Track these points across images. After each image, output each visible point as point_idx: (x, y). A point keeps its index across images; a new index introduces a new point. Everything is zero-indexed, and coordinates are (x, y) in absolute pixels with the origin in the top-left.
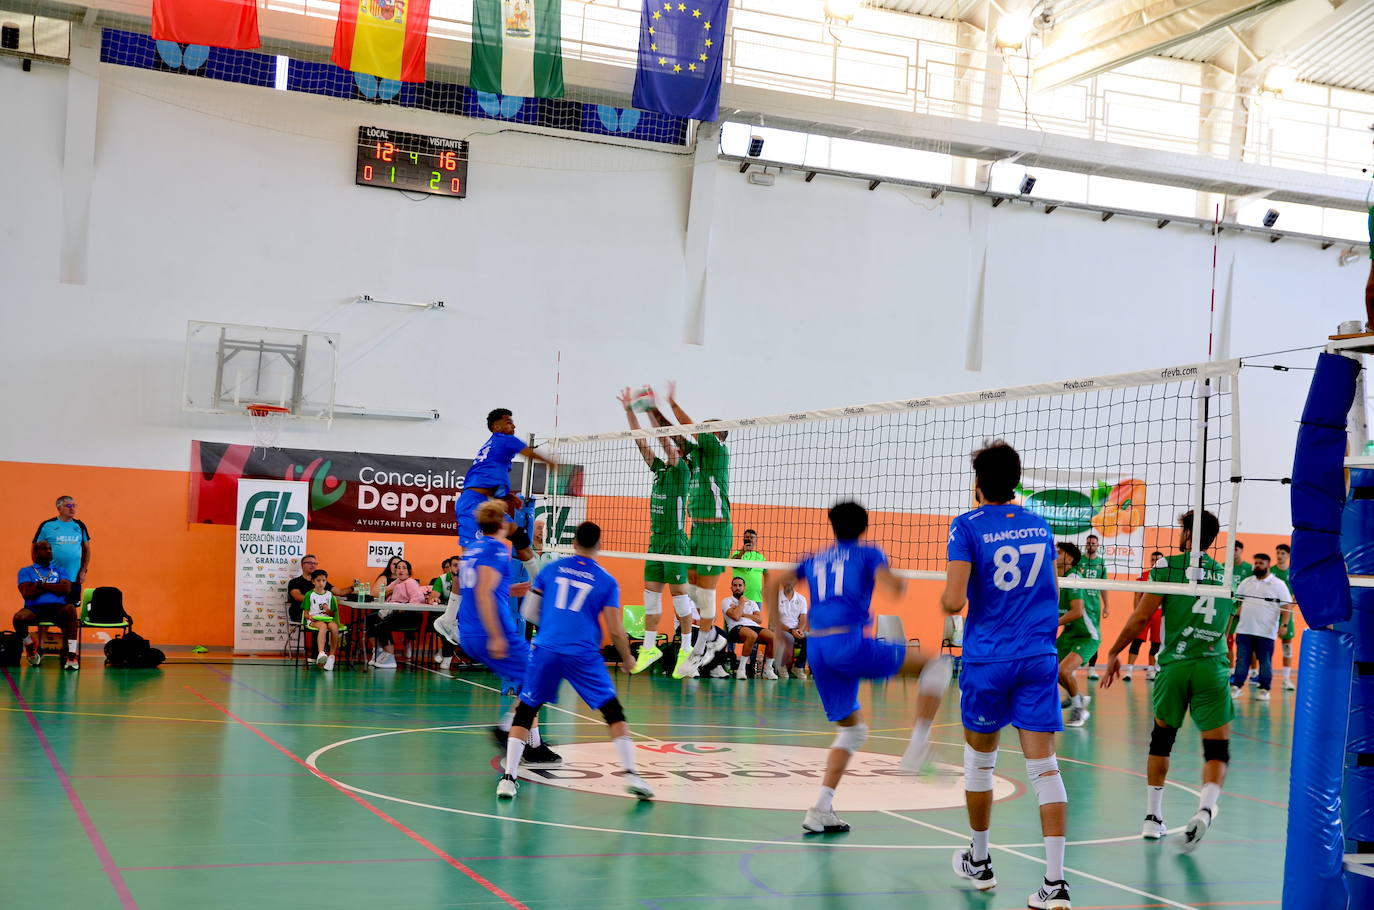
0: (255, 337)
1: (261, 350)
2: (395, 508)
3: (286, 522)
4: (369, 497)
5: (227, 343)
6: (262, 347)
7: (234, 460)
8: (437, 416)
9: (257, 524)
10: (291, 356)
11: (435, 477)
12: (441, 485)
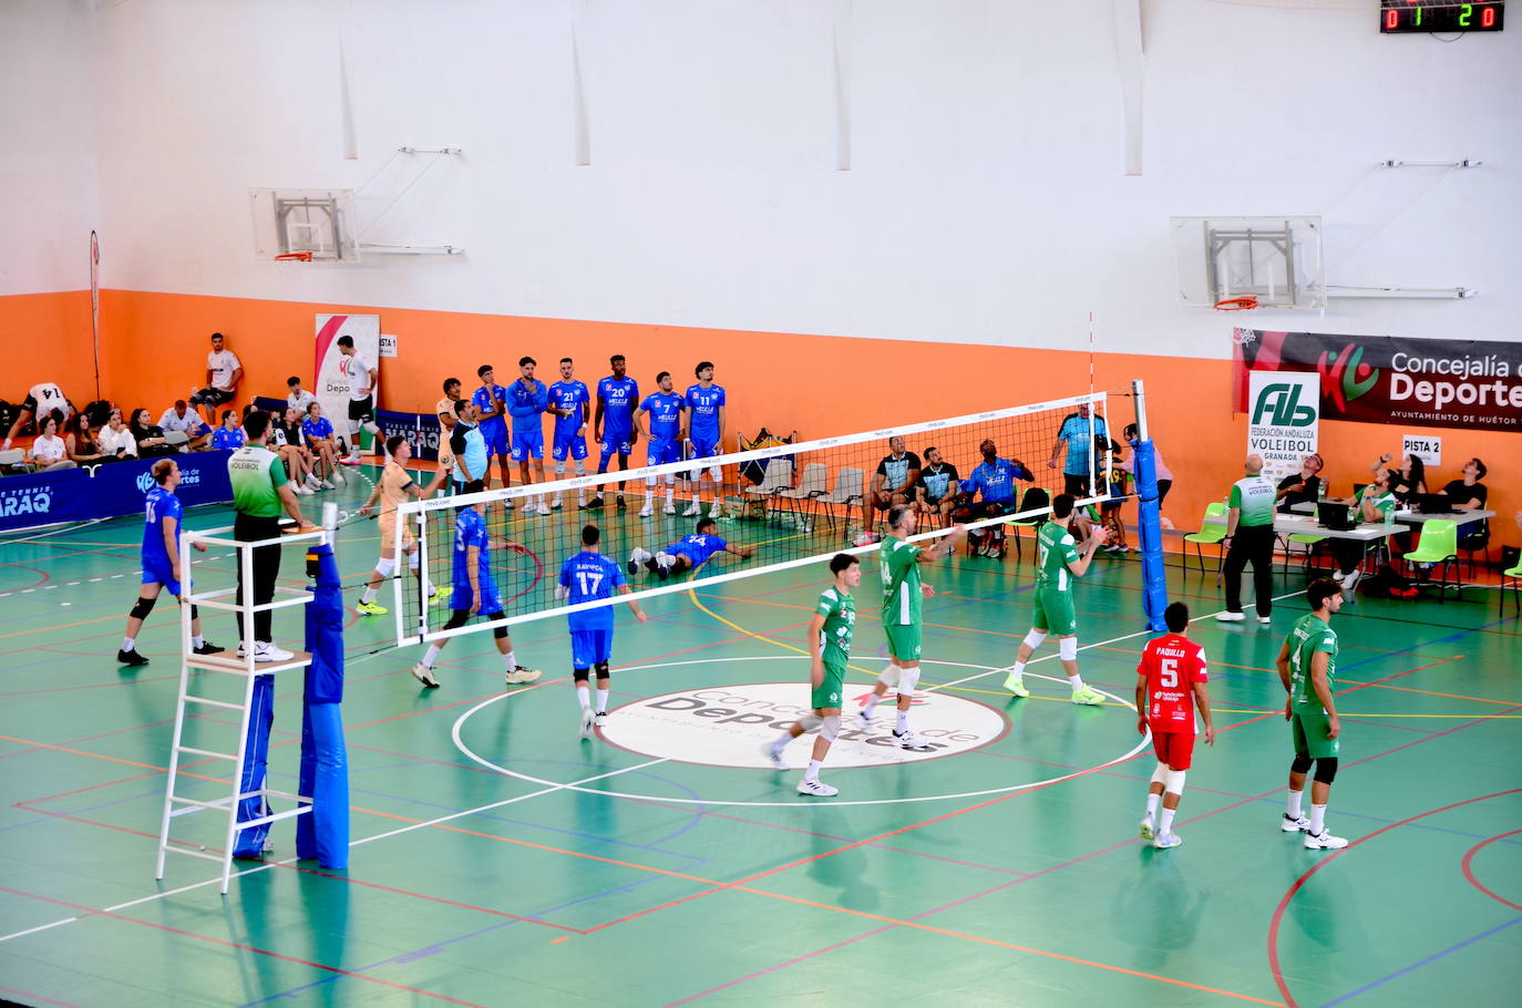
0: (1243, 226)
1: (1250, 239)
2: (1429, 398)
3: (1296, 416)
4: (1402, 387)
5: (1214, 236)
6: (1250, 236)
7: (1270, 347)
8: (1461, 294)
9: (1267, 417)
10: (1279, 243)
11: (1474, 363)
12: (1480, 373)
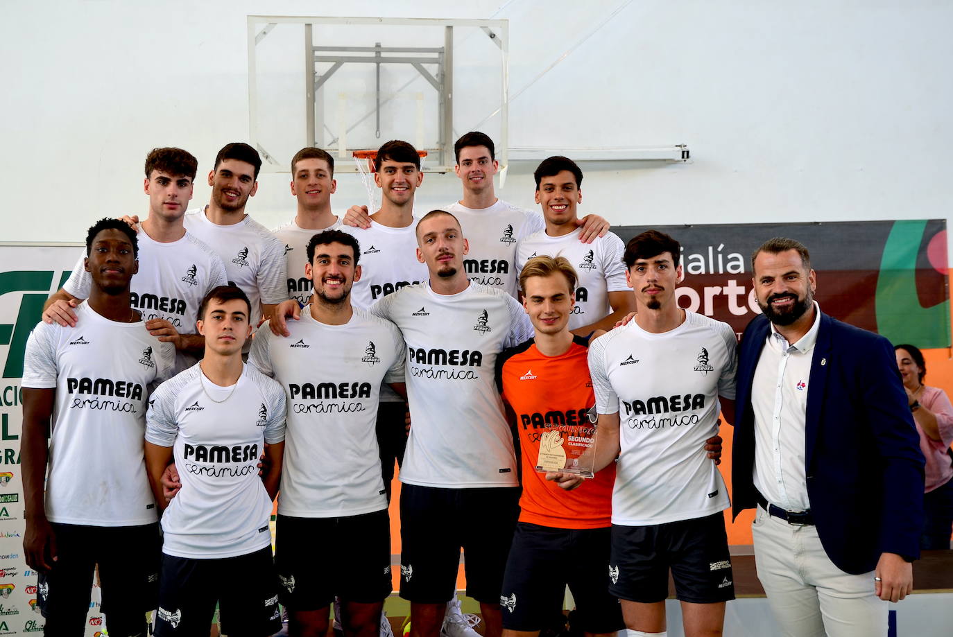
0: (365, 37)
1: (378, 60)
5: (318, 54)
6: (378, 56)
8: (686, 155)
10: (433, 69)
11: (691, 257)
12: (703, 271)
